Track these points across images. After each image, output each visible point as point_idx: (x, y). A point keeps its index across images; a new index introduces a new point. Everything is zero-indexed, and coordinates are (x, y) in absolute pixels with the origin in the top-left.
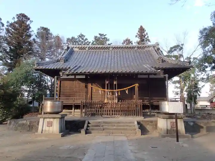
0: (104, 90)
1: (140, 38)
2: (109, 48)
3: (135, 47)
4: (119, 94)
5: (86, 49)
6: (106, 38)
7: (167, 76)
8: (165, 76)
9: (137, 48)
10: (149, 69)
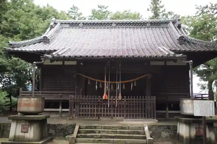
0: (103, 81)
1: (153, 11)
2: (112, 23)
3: (147, 23)
4: (124, 88)
5: (80, 25)
6: (108, 12)
7: (192, 63)
8: (189, 63)
9: (150, 25)
10: (167, 53)
